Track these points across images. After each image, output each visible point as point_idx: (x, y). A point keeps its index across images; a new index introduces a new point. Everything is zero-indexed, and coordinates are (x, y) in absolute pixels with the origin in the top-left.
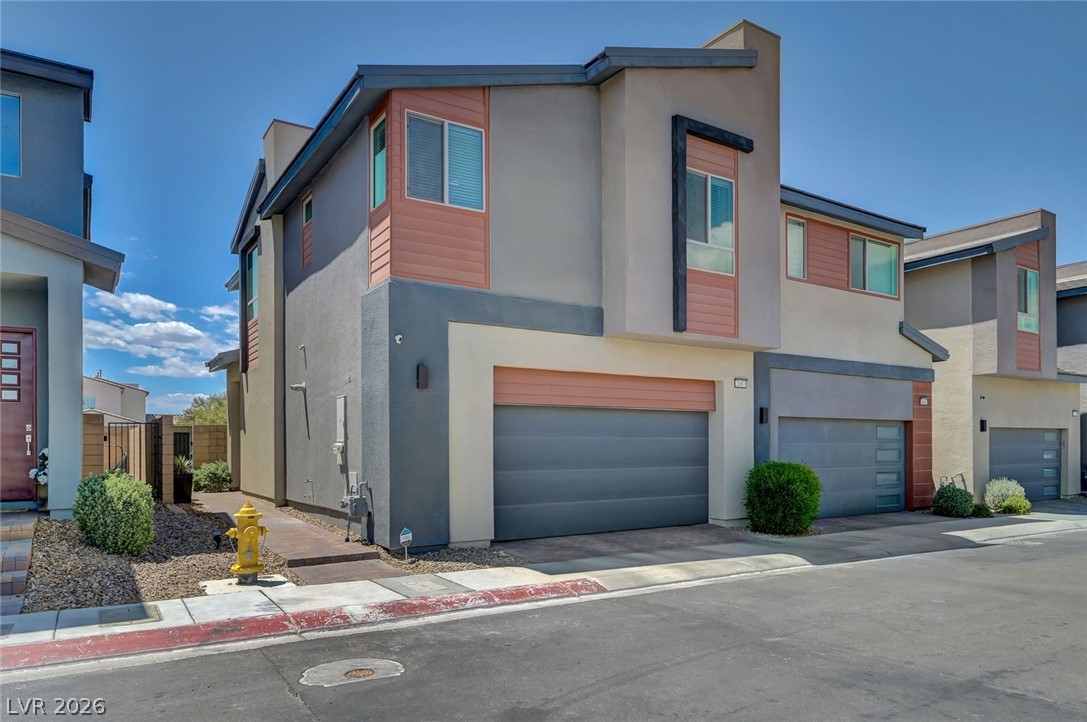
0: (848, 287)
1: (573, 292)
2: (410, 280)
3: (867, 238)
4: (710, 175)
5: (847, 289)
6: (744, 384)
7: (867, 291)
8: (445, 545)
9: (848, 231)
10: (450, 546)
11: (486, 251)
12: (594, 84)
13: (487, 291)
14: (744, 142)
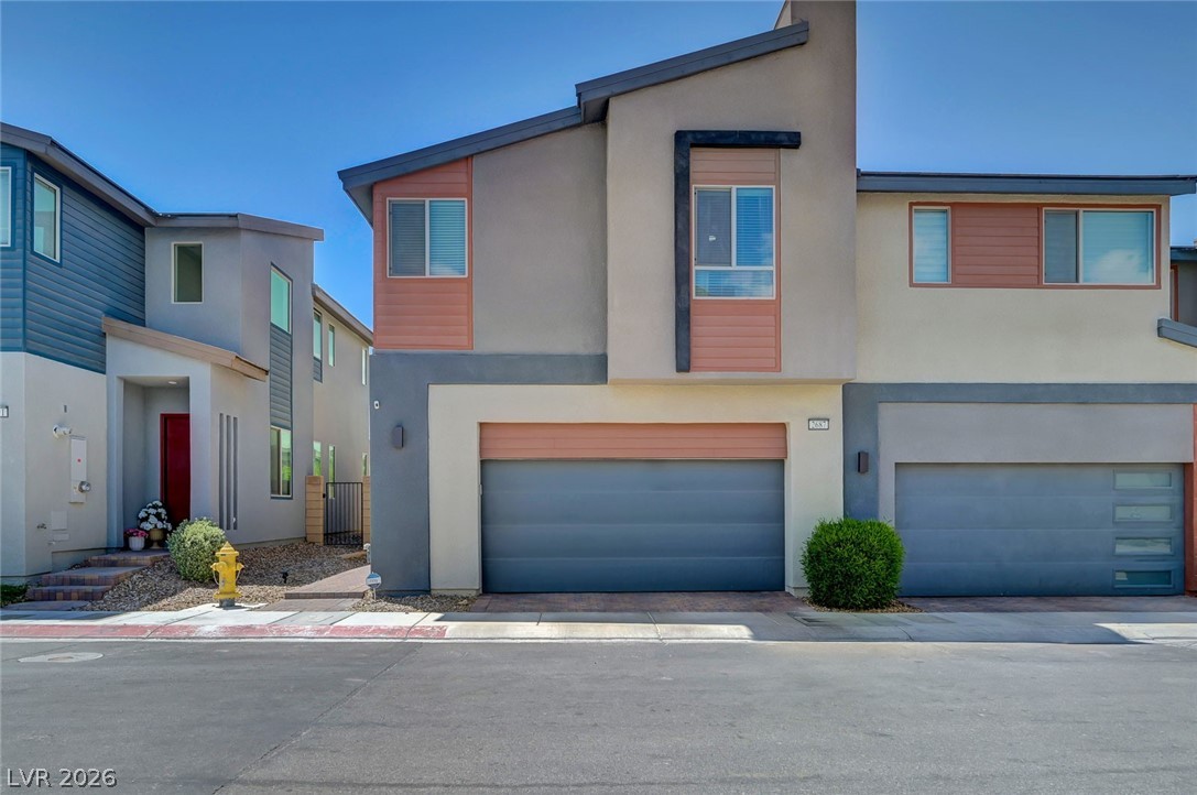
0: (1039, 281)
1: (572, 341)
2: (391, 351)
3: (1081, 210)
4: (734, 187)
5: (1038, 285)
6: (825, 425)
7: (1081, 283)
8: (428, 591)
9: (1039, 207)
10: (433, 592)
11: (470, 313)
12: (597, 121)
13: (469, 352)
14: (784, 138)
